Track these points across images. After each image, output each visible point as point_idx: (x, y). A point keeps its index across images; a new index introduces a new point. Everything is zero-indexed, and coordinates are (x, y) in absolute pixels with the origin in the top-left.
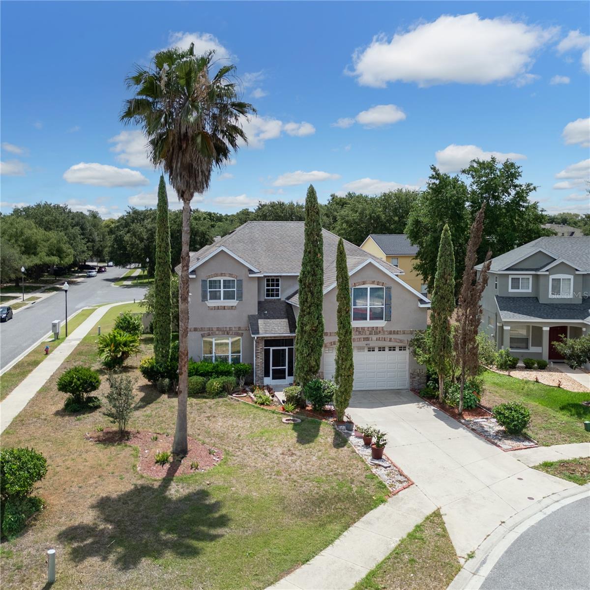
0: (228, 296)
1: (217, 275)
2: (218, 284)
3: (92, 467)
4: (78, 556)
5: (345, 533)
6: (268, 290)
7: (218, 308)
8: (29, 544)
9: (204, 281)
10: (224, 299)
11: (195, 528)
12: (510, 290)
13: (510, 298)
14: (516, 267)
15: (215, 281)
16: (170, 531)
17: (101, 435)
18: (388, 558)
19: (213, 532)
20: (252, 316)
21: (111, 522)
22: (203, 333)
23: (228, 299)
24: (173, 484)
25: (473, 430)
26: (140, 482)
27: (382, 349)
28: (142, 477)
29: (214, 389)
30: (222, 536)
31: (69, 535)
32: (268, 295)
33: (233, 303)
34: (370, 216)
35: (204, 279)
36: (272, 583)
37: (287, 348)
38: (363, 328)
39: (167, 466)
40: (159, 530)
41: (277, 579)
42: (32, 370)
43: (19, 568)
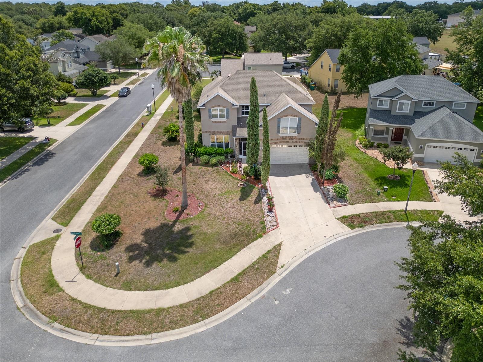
0: (222, 116)
1: (216, 106)
3: (146, 212)
4: (131, 259)
5: (238, 254)
6: (243, 112)
7: (217, 122)
8: (113, 253)
10: (220, 118)
11: (179, 248)
12: (378, 106)
13: (377, 110)
14: (382, 95)
15: (215, 109)
16: (169, 249)
17: (155, 191)
18: (249, 267)
19: (186, 250)
20: (234, 126)
21: (147, 243)
22: (210, 133)
23: (222, 118)
24: (177, 224)
25: (324, 194)
26: (164, 222)
27: (296, 146)
28: (166, 219)
29: (213, 163)
30: (188, 252)
31: (130, 249)
32: (243, 114)
33: (224, 120)
34: (332, 33)
35: (209, 108)
36: (200, 277)
38: (286, 137)
39: (178, 213)
40: (165, 248)
41: (202, 275)
42: (133, 140)
43: (108, 265)
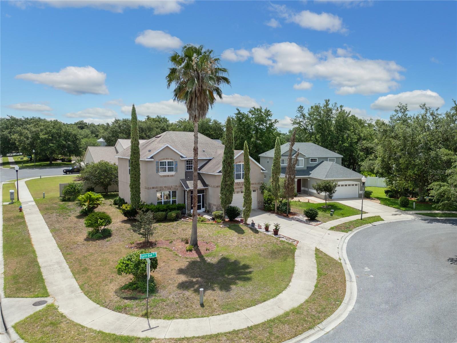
0: (170, 170)
1: (164, 159)
2: (164, 164)
5: (295, 261)
6: (187, 166)
7: (165, 176)
9: (157, 162)
10: (168, 171)
14: (284, 155)
15: (163, 162)
16: (228, 274)
18: (318, 265)
19: (247, 271)
20: (183, 179)
22: (157, 189)
23: (170, 171)
25: (297, 220)
29: (173, 217)
32: (187, 169)
33: (172, 173)
35: (157, 161)
37: (201, 194)
38: (240, 183)
40: (223, 275)
